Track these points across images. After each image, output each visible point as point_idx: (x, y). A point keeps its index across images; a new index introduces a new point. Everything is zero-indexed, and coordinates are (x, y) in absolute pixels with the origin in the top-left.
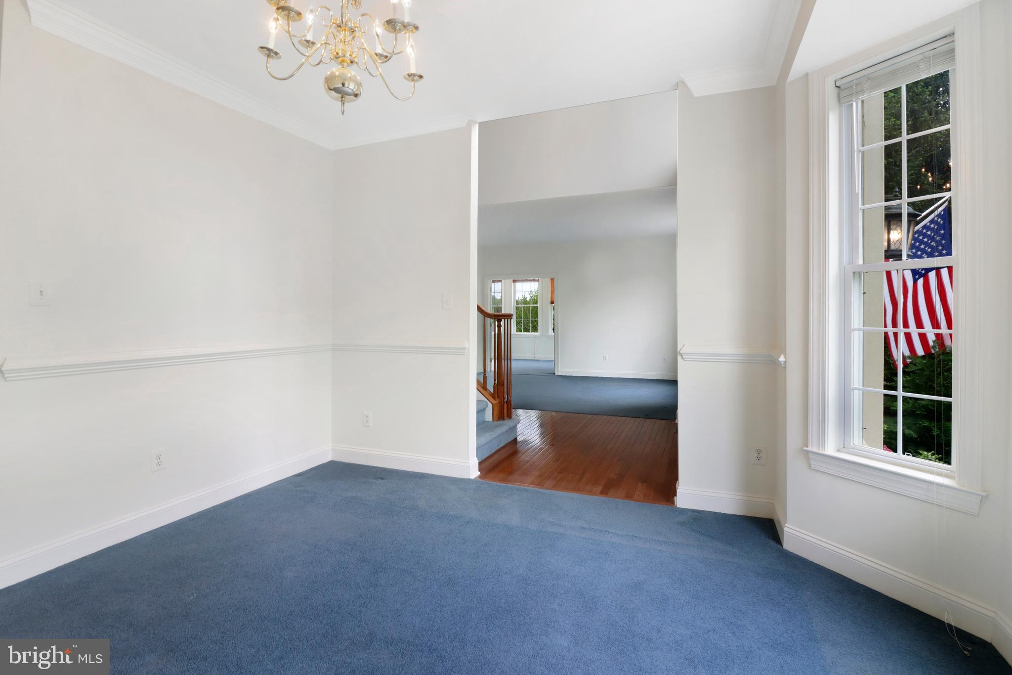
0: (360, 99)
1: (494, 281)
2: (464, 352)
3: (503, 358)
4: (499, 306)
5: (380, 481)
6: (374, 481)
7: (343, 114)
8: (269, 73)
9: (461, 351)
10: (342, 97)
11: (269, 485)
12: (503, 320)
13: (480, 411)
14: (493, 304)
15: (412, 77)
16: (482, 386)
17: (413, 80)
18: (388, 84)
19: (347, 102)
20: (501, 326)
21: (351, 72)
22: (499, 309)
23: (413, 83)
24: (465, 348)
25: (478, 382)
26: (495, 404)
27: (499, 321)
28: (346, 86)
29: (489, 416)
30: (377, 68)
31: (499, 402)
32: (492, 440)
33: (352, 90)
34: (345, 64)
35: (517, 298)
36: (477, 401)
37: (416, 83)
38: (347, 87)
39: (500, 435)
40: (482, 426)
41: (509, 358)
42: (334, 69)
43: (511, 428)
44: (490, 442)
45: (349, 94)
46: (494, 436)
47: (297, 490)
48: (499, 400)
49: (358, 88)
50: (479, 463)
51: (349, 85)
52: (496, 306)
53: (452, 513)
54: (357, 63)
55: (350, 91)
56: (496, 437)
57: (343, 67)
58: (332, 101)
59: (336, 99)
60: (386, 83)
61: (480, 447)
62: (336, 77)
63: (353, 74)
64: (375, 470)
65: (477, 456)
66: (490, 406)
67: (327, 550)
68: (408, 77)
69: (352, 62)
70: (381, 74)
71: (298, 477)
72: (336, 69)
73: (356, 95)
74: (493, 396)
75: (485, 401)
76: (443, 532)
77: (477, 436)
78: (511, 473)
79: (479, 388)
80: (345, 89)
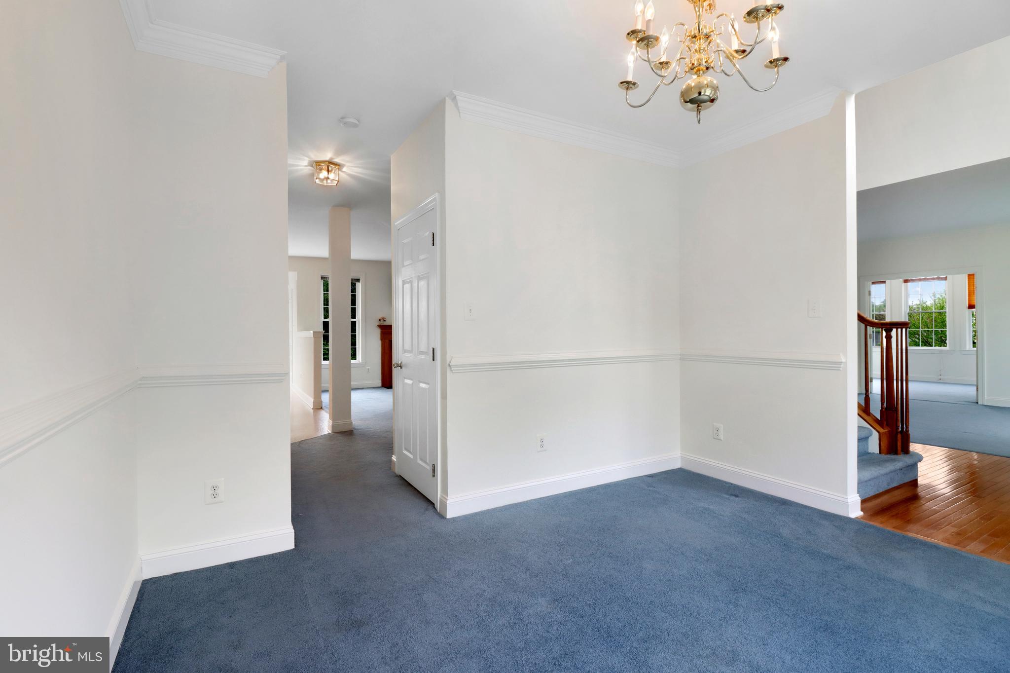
0: (716, 103)
1: (874, 283)
2: (840, 367)
3: (895, 378)
4: (882, 313)
5: (733, 498)
6: (728, 497)
7: (699, 123)
8: (628, 104)
9: (836, 366)
10: (698, 107)
11: (624, 480)
12: (894, 330)
13: (863, 440)
14: (873, 312)
15: (774, 64)
16: (864, 410)
17: (776, 66)
18: (747, 79)
19: (703, 110)
20: (891, 337)
21: (707, 79)
22: (883, 317)
23: (776, 69)
24: (842, 362)
25: (859, 405)
26: (883, 433)
27: (888, 331)
28: (702, 93)
29: (874, 445)
30: (735, 65)
31: (889, 431)
32: (879, 476)
33: (709, 96)
34: (701, 72)
35: (910, 303)
36: (858, 427)
37: (779, 68)
38: (704, 95)
39: (891, 472)
40: (864, 458)
41: (905, 379)
42: (689, 81)
43: (909, 466)
44: (876, 478)
45: (704, 101)
46: (882, 472)
47: (650, 490)
48: (889, 429)
49: (715, 93)
50: (861, 501)
51: (705, 92)
52: (877, 313)
53: (825, 551)
54: (712, 68)
55: (706, 98)
56: (887, 474)
57: (699, 76)
58: (688, 113)
59: (691, 110)
60: (744, 79)
61: (862, 483)
62: (692, 88)
63: (709, 80)
64: (727, 485)
65: (858, 492)
66: (875, 436)
67: (683, 554)
68: (770, 64)
69: (707, 68)
70: (739, 71)
71: (649, 478)
72: (692, 80)
73: (712, 101)
74: (880, 423)
75: (868, 428)
76: (815, 569)
77: (858, 468)
78: (909, 522)
79: (860, 414)
80: (702, 97)
